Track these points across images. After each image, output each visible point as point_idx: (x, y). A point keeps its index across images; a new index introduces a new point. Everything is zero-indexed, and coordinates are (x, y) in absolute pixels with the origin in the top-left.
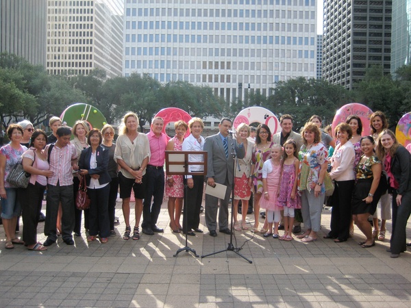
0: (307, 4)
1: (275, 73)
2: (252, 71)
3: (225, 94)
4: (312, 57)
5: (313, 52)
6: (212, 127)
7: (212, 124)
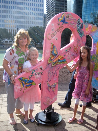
0: (40, 2)
1: (30, 25)
2: (22, 24)
3: (13, 32)
4: (42, 20)
5: (42, 18)
6: (8, 43)
7: (8, 42)
